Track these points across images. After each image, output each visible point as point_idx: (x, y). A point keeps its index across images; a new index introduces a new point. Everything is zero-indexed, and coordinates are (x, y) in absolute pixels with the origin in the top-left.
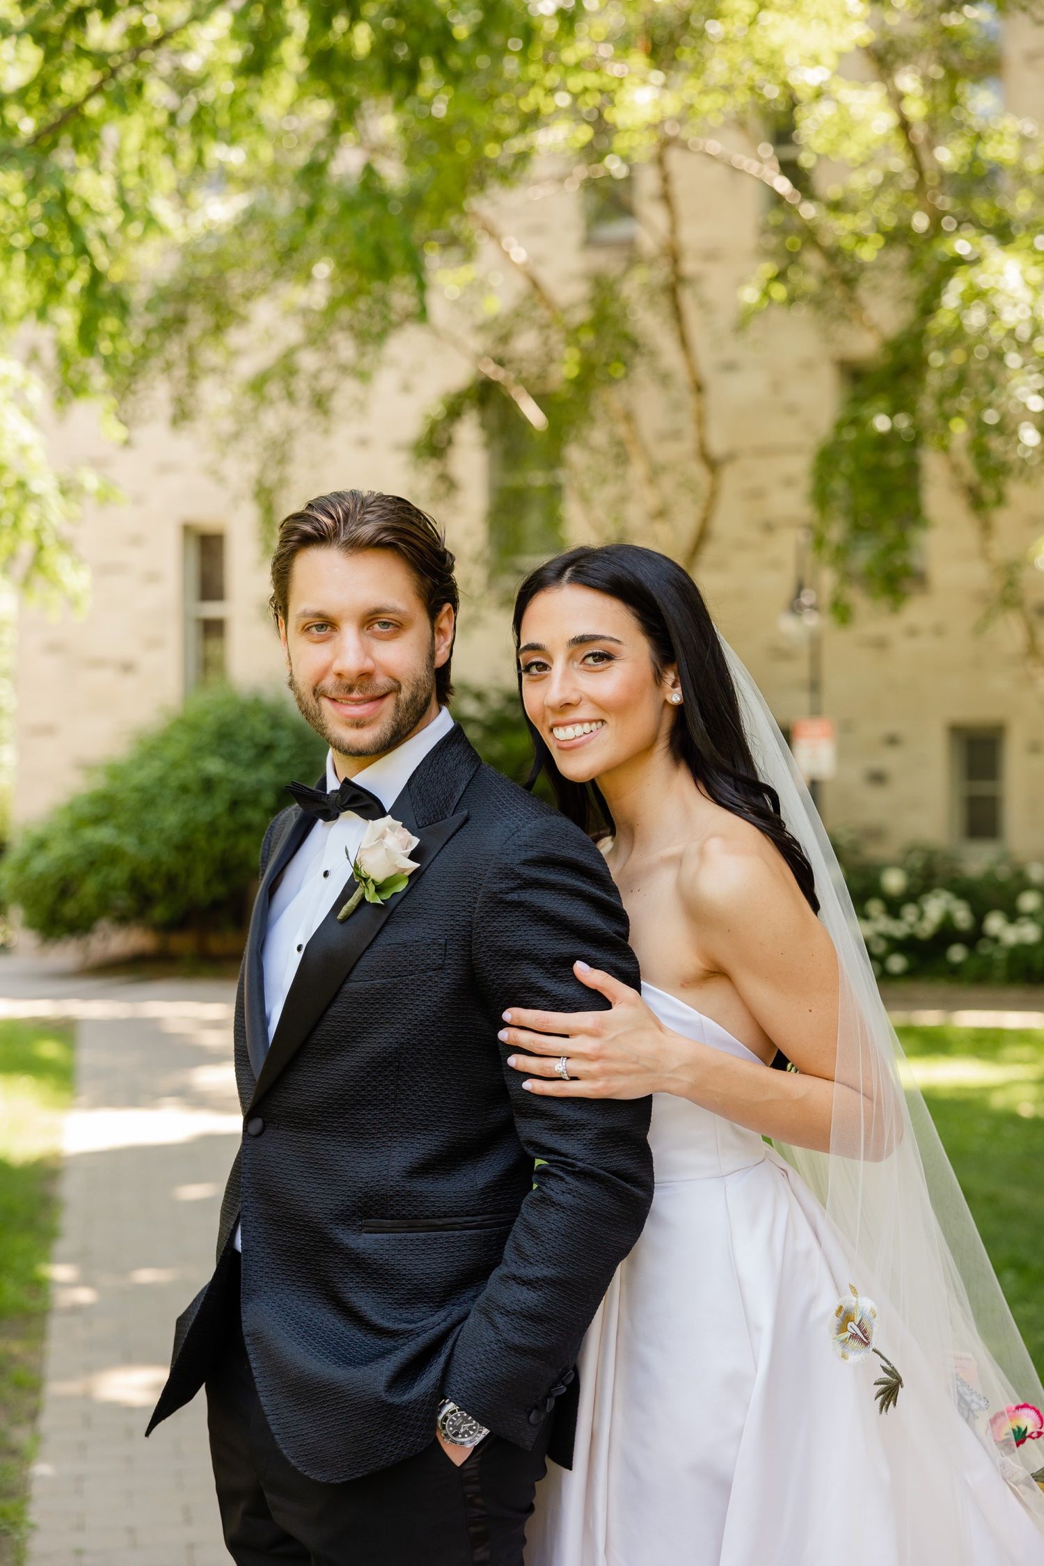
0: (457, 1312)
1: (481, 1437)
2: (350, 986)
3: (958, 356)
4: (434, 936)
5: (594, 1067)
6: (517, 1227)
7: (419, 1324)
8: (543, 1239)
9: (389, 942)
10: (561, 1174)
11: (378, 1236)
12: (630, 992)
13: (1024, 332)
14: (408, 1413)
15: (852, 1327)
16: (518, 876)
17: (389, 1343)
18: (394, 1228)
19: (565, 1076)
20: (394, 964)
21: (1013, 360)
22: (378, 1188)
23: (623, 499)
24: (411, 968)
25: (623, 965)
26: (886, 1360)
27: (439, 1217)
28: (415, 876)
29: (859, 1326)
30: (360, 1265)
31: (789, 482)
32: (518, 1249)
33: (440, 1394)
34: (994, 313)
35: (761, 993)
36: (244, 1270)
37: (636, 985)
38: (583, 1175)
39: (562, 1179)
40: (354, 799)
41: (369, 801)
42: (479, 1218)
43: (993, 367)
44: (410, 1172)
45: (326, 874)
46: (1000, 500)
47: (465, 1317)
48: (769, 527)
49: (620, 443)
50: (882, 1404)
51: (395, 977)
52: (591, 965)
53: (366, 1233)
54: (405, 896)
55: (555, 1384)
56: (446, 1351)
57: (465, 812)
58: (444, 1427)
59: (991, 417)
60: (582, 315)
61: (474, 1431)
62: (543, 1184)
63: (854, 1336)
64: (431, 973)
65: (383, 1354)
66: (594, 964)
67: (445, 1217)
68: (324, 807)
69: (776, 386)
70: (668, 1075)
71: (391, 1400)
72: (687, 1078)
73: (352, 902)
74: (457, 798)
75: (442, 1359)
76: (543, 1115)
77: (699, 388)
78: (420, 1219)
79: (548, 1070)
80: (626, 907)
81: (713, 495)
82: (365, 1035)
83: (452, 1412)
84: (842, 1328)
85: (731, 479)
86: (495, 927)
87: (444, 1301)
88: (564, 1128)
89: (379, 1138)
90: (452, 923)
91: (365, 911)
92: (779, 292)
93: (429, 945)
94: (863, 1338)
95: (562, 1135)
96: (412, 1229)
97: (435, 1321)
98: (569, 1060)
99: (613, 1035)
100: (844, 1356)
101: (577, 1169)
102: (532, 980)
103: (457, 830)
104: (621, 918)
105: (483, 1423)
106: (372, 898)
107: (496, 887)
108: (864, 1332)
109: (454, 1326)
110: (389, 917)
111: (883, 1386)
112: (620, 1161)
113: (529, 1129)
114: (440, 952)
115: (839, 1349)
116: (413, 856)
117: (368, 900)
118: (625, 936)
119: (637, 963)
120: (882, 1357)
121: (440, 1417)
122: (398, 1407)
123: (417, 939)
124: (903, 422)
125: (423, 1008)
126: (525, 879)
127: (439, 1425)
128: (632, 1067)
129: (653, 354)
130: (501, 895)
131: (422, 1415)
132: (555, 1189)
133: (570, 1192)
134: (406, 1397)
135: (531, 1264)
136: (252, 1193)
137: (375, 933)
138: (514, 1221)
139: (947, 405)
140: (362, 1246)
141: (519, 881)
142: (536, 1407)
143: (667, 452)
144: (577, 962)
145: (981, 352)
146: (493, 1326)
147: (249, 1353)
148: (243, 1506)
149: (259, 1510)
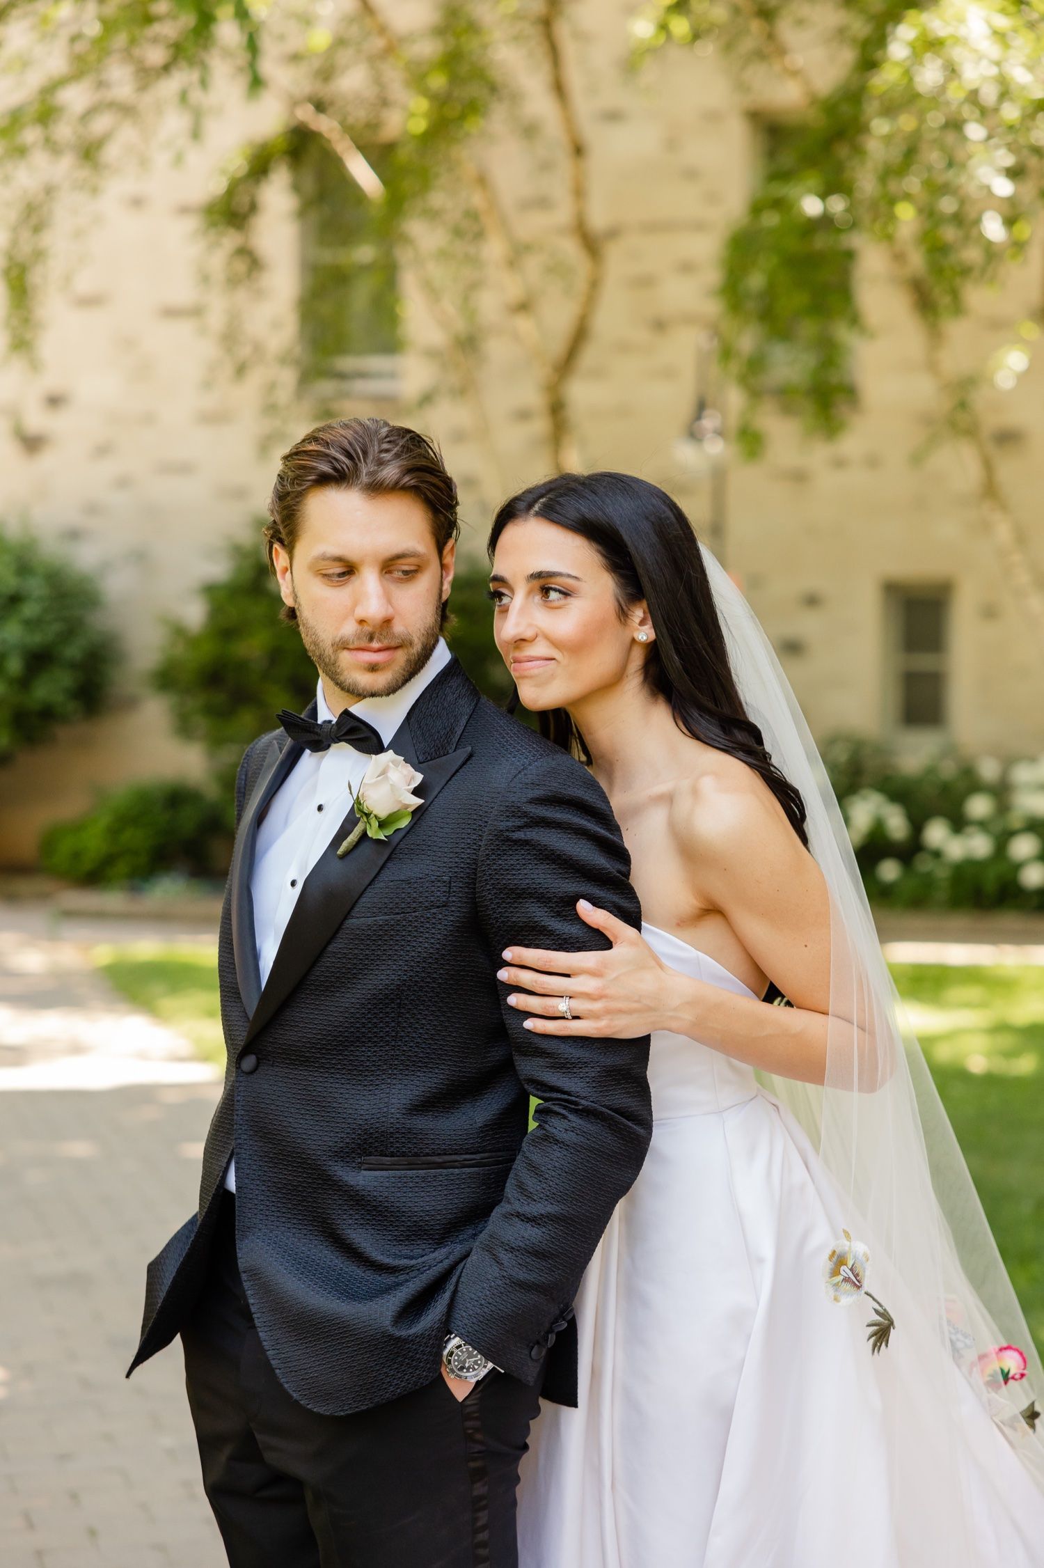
0: (458, 1250)
1: (486, 1371)
2: (351, 922)
3: (907, 122)
4: (438, 874)
5: (597, 1006)
6: (519, 1164)
7: (420, 1260)
8: (547, 1176)
9: (393, 878)
10: (563, 1112)
11: (377, 1173)
12: (630, 931)
13: (989, 95)
14: (414, 1347)
15: (846, 1272)
16: (525, 814)
17: (390, 1279)
18: (394, 1165)
19: (569, 1015)
20: (397, 900)
21: (975, 131)
22: (378, 1125)
23: (474, 286)
24: (414, 905)
25: (625, 904)
26: (878, 1303)
27: (439, 1154)
28: (418, 813)
29: (851, 1270)
30: (358, 1201)
31: (686, 268)
32: (521, 1187)
33: (445, 1329)
34: (953, 71)
35: (757, 931)
36: (239, 1207)
37: (638, 926)
38: (586, 1113)
39: (565, 1117)
40: (352, 730)
41: (367, 734)
42: (478, 1156)
43: (950, 138)
44: (410, 1109)
45: (320, 808)
46: (958, 308)
47: (467, 1256)
48: (660, 325)
49: (472, 215)
50: (874, 1346)
51: (398, 914)
52: (594, 904)
53: (365, 1170)
54: (408, 833)
55: (556, 1321)
56: (450, 1287)
57: (469, 749)
58: (449, 1362)
59: (947, 205)
60: (428, 49)
61: (479, 1365)
62: (546, 1122)
63: (846, 1280)
64: (434, 911)
65: (388, 1290)
66: (596, 903)
67: (445, 1154)
68: (316, 738)
69: (672, 144)
70: (670, 1014)
71: (398, 1334)
72: (688, 1016)
73: (353, 837)
74: (459, 733)
75: (447, 1295)
76: (541, 1053)
77: (579, 150)
78: (419, 1156)
79: (551, 1009)
80: (627, 845)
81: (595, 285)
82: (366, 972)
83: (458, 1347)
84: (835, 1272)
85: (617, 261)
86: (500, 865)
87: (443, 1238)
88: (563, 1066)
89: (378, 1075)
90: (457, 860)
91: (366, 848)
92: (680, 26)
93: (433, 882)
94: (855, 1281)
95: (564, 1073)
96: (411, 1166)
97: (437, 1258)
98: (571, 999)
99: (614, 975)
100: (836, 1299)
101: (580, 1107)
102: (536, 919)
103: (461, 767)
104: (621, 856)
105: (488, 1356)
106: (374, 833)
107: (503, 825)
108: (856, 1276)
109: (456, 1264)
110: (392, 853)
111: (875, 1328)
112: (621, 1099)
113: (528, 1067)
114: (445, 889)
115: (832, 1293)
116: (417, 792)
117: (370, 834)
118: (627, 874)
119: (638, 902)
120: (874, 1299)
121: (445, 1353)
122: (405, 1340)
123: (421, 876)
124: (837, 205)
125: (426, 945)
126: (531, 817)
127: (445, 1360)
128: (635, 1005)
129: (515, 98)
130: (507, 834)
131: (428, 1349)
132: (557, 1127)
133: (573, 1130)
134: (414, 1330)
135: (535, 1201)
136: (246, 1130)
137: (378, 869)
138: (514, 1160)
139: (893, 186)
140: (361, 1183)
141: (525, 820)
142: (538, 1343)
143: (530, 226)
144: (581, 900)
145: (935, 119)
146: (498, 1262)
147: (246, 1289)
148: (227, 1451)
149: (248, 1450)
